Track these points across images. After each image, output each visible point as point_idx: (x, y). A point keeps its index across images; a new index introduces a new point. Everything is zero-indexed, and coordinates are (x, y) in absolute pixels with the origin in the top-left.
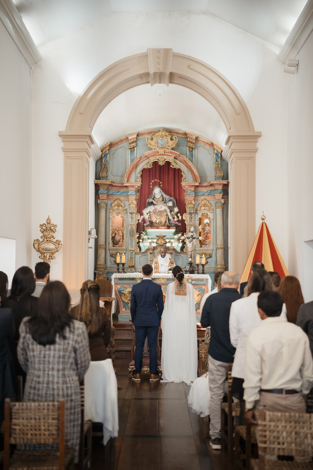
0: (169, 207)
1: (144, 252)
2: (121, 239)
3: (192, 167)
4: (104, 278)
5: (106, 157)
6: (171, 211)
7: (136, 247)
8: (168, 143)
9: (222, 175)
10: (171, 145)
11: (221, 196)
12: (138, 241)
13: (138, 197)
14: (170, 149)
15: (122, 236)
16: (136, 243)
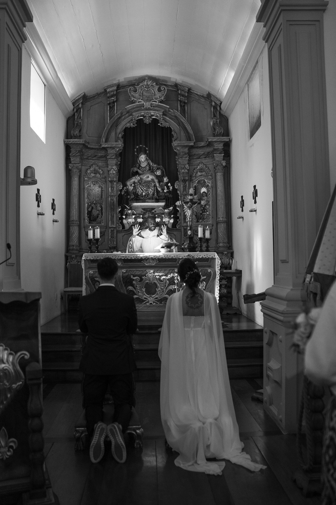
0: (157, 177)
1: (128, 230)
2: (99, 214)
3: (185, 124)
4: (78, 262)
5: (79, 113)
6: (159, 182)
7: (118, 223)
8: (155, 95)
9: (222, 132)
10: (159, 98)
11: (222, 158)
12: (120, 216)
13: (119, 163)
14: (158, 102)
15: (100, 211)
16: (118, 218)
